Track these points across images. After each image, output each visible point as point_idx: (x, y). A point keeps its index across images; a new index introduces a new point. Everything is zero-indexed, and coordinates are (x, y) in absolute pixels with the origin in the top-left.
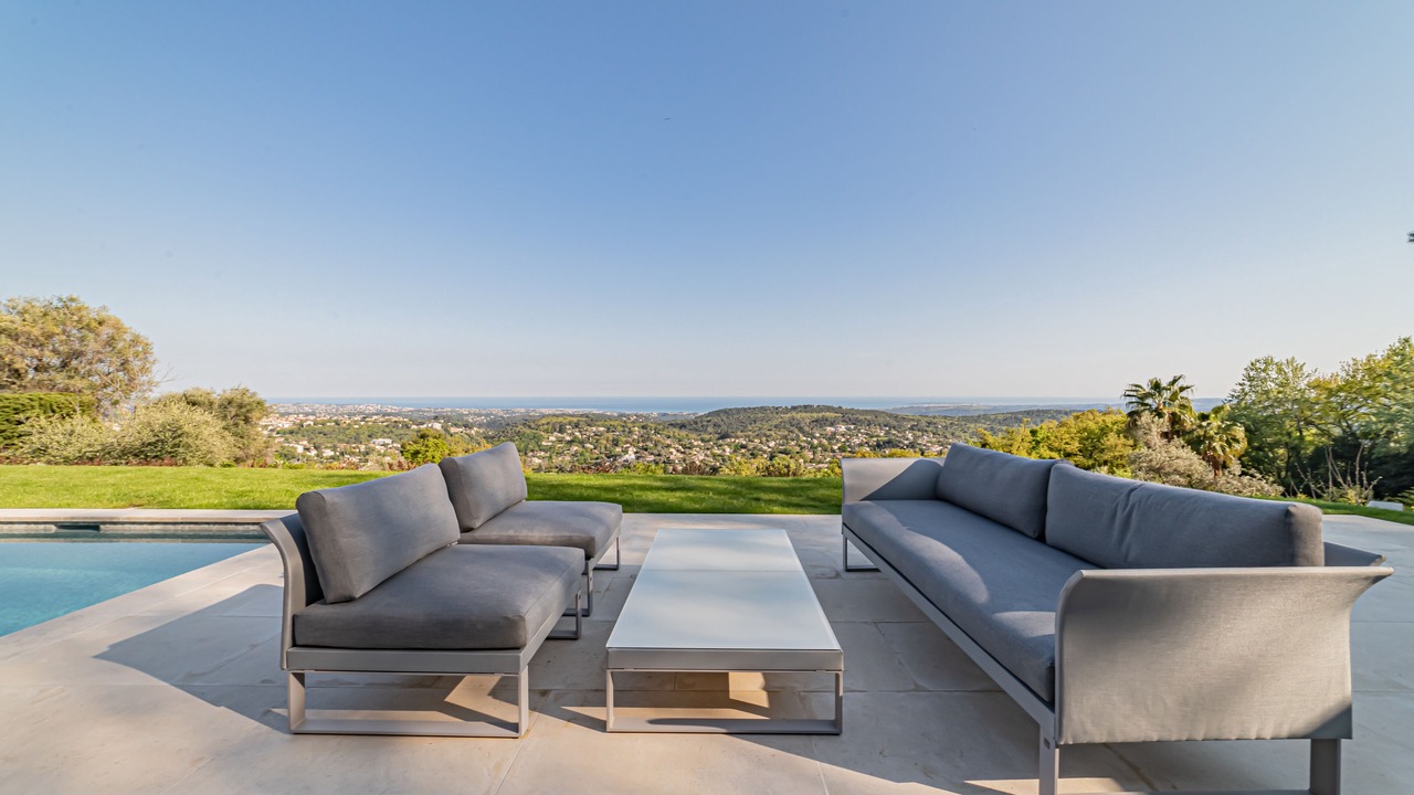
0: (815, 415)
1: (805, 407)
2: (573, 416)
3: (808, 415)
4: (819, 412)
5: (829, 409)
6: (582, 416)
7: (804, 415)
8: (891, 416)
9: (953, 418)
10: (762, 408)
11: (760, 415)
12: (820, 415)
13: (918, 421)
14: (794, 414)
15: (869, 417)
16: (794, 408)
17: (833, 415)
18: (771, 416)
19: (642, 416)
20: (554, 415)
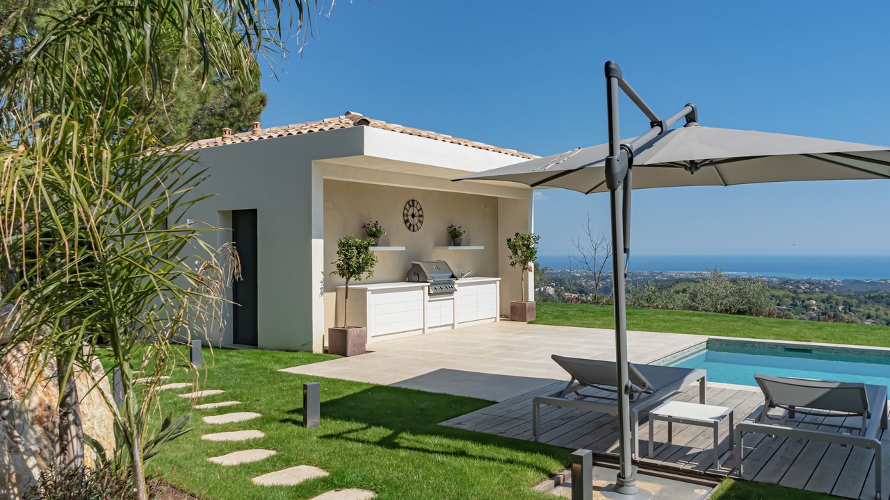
20: (689, 280)
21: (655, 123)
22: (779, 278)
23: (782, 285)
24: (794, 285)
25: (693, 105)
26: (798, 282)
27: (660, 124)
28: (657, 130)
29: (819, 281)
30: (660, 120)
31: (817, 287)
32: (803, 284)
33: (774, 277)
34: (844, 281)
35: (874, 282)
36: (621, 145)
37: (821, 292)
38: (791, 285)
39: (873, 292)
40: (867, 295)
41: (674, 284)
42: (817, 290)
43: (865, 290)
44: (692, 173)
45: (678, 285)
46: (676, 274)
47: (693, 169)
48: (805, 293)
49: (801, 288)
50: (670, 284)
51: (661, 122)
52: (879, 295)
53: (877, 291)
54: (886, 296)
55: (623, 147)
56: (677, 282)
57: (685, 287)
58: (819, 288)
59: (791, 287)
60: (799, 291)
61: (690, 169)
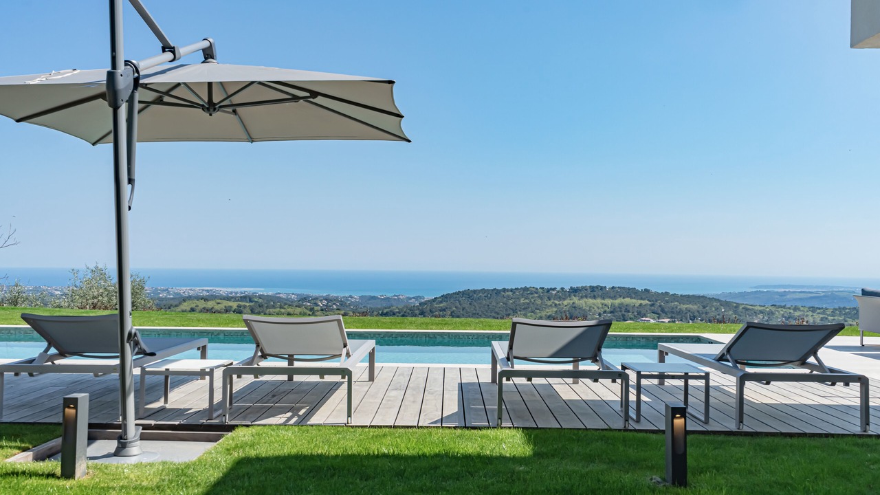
0: (609, 302)
1: (593, 289)
2: (228, 299)
3: (599, 301)
4: (614, 298)
5: (631, 292)
6: (243, 298)
7: (590, 301)
8: (726, 304)
9: (824, 310)
10: (526, 289)
11: (522, 301)
12: (618, 301)
13: (771, 313)
14: (575, 300)
15: (694, 307)
16: (574, 291)
17: (637, 302)
18: (539, 302)
19: (336, 299)
20: (198, 298)
21: (166, 48)
22: (298, 295)
23: (300, 302)
24: (312, 302)
25: (211, 40)
26: (316, 298)
27: (173, 50)
28: (169, 56)
29: (337, 297)
30: (172, 45)
31: (334, 304)
32: (321, 301)
33: (293, 294)
34: (361, 297)
35: (388, 298)
36: (125, 61)
37: (338, 309)
38: (309, 302)
39: (386, 308)
40: (380, 312)
41: (180, 303)
42: (335, 307)
43: (379, 307)
44: (211, 115)
45: (185, 304)
46: (184, 291)
47: (211, 110)
48: (322, 310)
49: (319, 305)
50: (175, 303)
51: (174, 48)
52: (391, 311)
53: (390, 307)
54: (397, 312)
55: (127, 63)
56: (184, 300)
57: (193, 306)
58: (336, 305)
59: (309, 304)
60: (316, 308)
61: (208, 109)
